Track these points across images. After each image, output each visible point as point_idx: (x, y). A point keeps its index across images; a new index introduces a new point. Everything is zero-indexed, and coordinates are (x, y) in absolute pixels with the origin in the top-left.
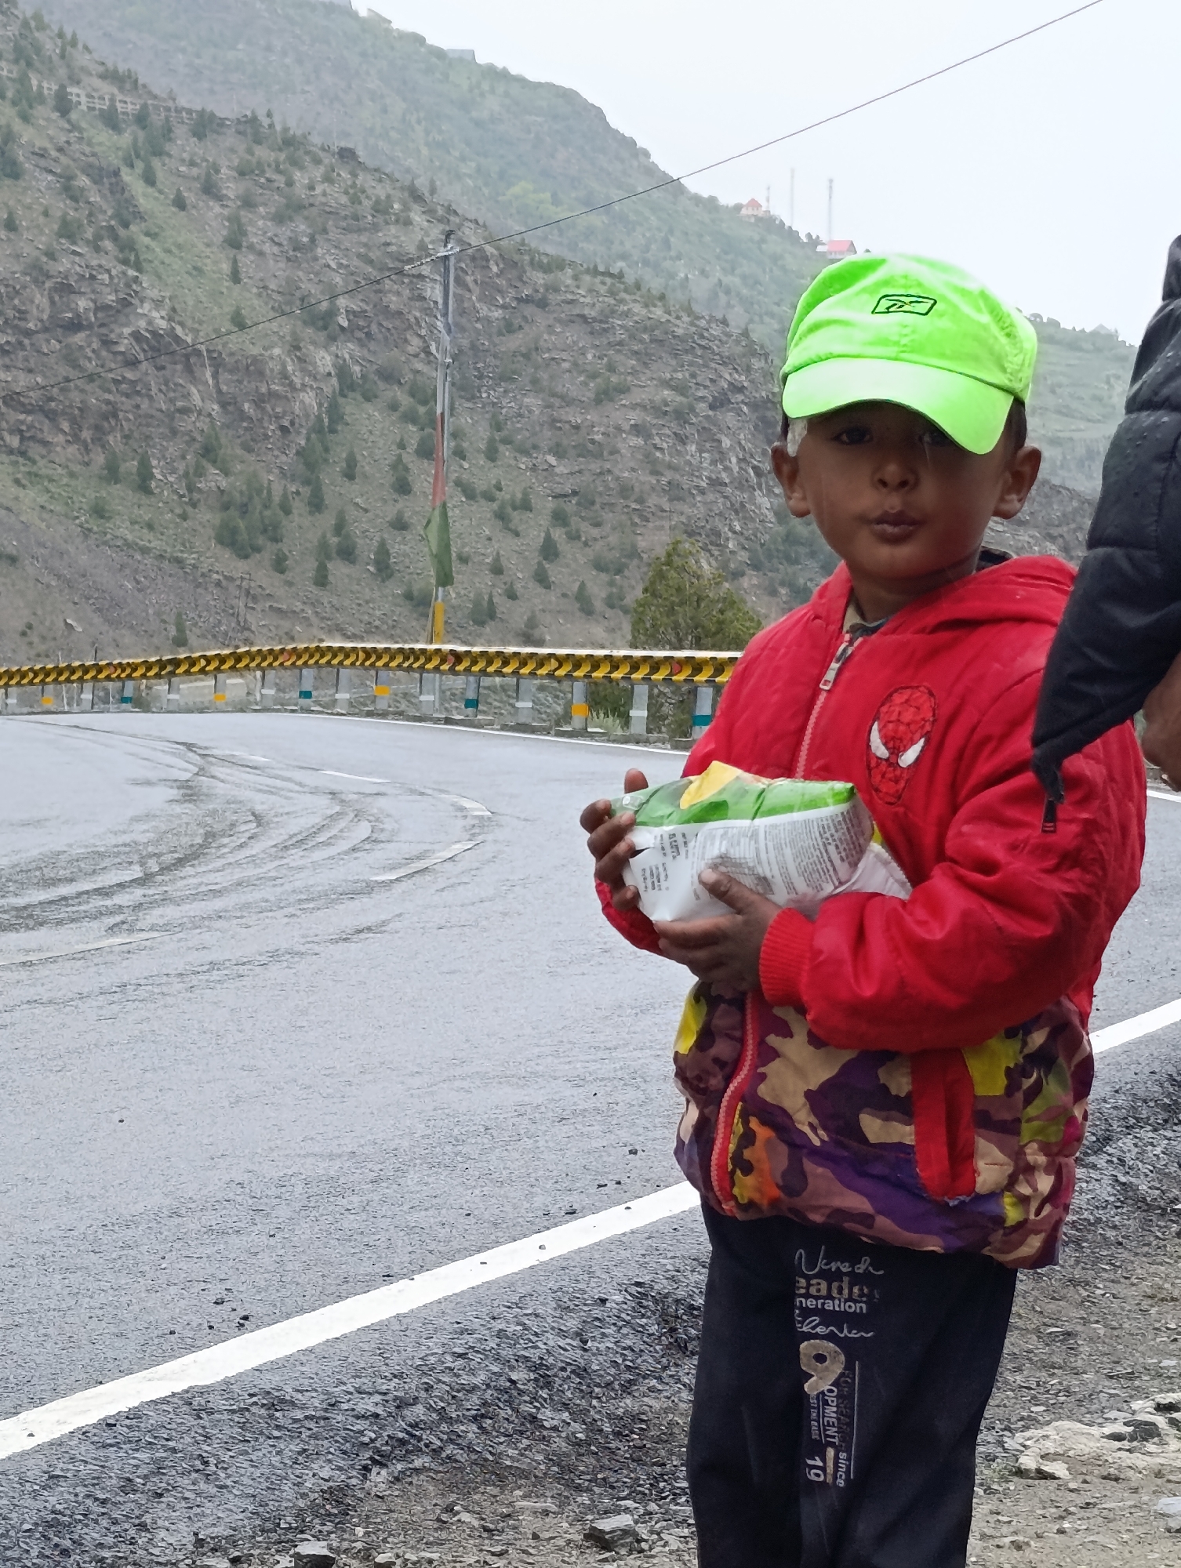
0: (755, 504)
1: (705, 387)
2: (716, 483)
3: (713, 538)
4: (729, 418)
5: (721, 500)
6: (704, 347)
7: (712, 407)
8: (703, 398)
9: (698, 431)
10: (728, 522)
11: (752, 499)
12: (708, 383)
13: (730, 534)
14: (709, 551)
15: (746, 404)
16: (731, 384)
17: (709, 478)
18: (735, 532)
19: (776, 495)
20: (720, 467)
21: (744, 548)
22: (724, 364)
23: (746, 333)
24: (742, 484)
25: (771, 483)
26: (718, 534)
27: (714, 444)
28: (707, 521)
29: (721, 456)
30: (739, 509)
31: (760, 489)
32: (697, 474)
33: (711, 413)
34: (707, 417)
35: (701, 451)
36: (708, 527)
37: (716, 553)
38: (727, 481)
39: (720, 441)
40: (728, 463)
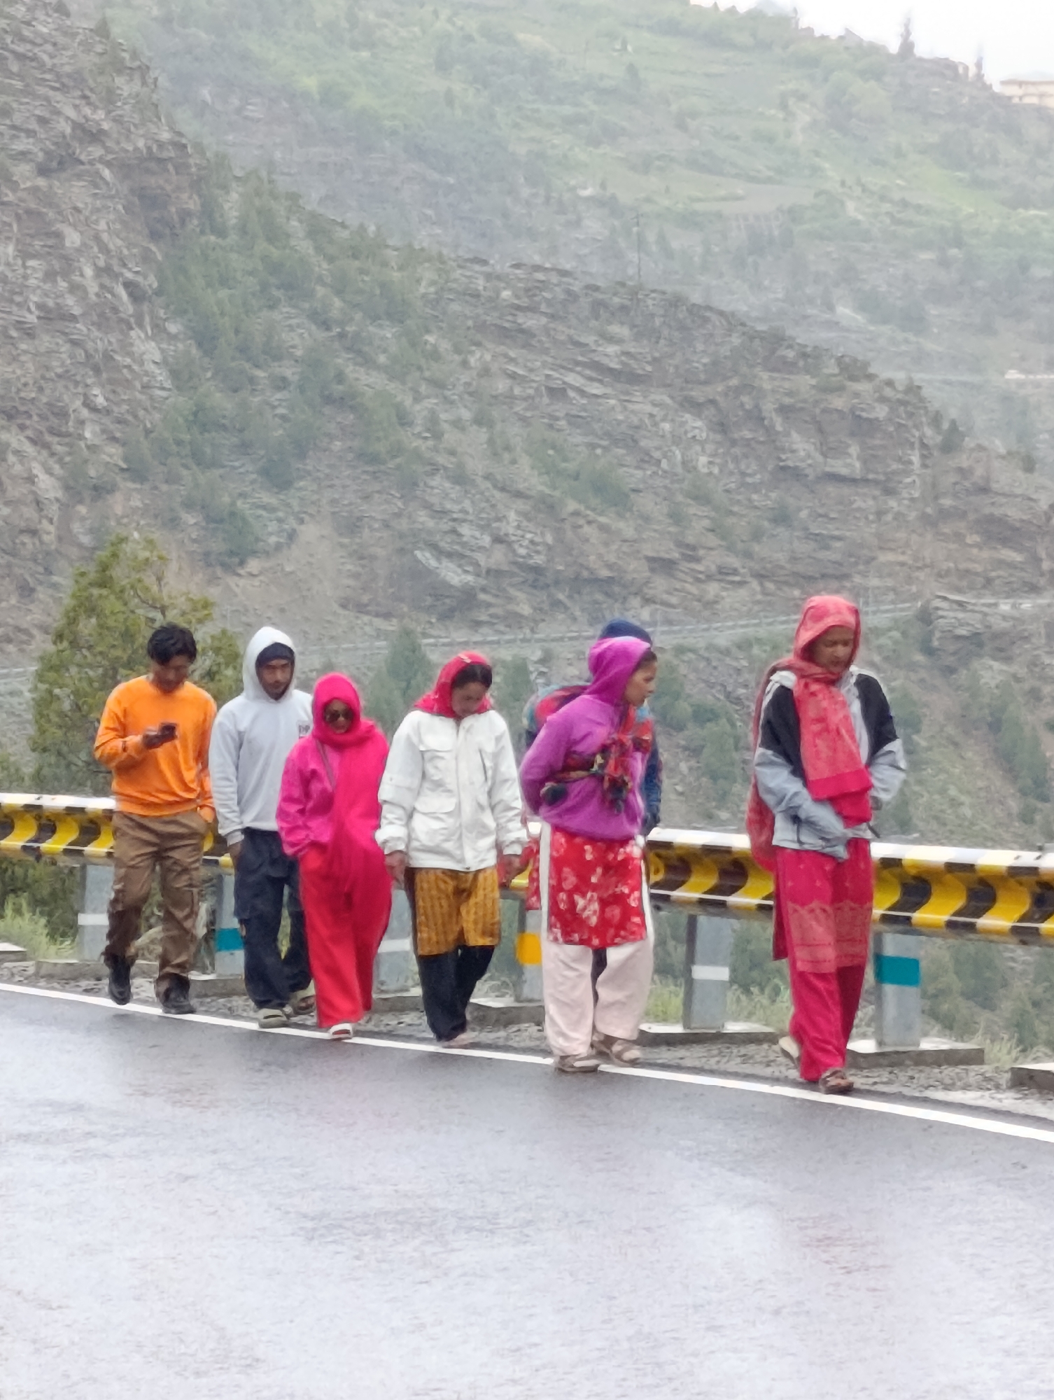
0: (130, 354)
1: (30, 133)
2: (54, 317)
3: (55, 421)
4: (76, 192)
5: (65, 348)
6: (21, 57)
7: (43, 171)
8: (24, 155)
9: (18, 218)
10: (80, 390)
11: (126, 348)
12: (33, 125)
13: (85, 413)
14: (46, 446)
15: (108, 164)
16: (76, 125)
17: (40, 306)
18: (94, 409)
19: (173, 338)
20: (63, 285)
21: (114, 439)
22: (64, 89)
23: (103, 30)
24: (105, 316)
25: (162, 313)
26: (63, 414)
27: (50, 242)
28: (41, 389)
29: (64, 266)
30: (101, 365)
31: (141, 325)
32: (18, 299)
33: (41, 182)
34: (35, 190)
35: (25, 255)
36: (45, 400)
37: (59, 449)
38: (77, 311)
39: (59, 236)
40: (77, 279)
